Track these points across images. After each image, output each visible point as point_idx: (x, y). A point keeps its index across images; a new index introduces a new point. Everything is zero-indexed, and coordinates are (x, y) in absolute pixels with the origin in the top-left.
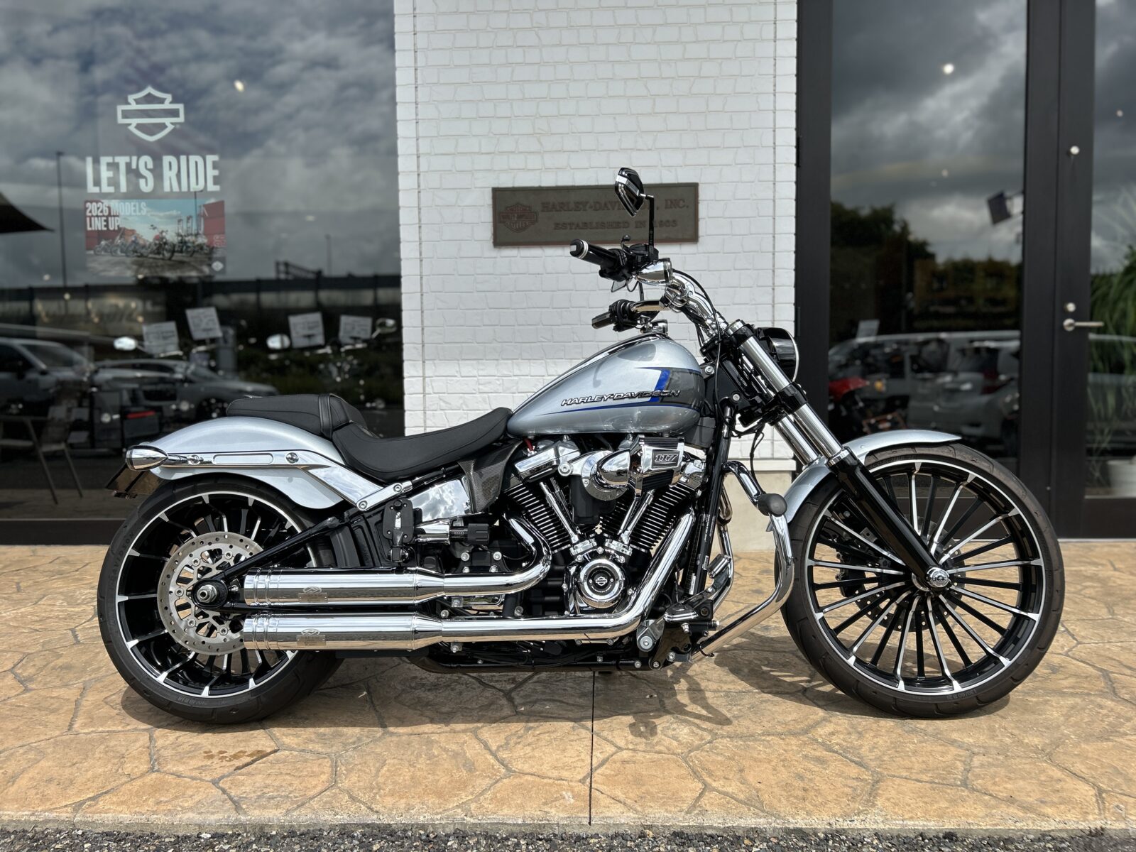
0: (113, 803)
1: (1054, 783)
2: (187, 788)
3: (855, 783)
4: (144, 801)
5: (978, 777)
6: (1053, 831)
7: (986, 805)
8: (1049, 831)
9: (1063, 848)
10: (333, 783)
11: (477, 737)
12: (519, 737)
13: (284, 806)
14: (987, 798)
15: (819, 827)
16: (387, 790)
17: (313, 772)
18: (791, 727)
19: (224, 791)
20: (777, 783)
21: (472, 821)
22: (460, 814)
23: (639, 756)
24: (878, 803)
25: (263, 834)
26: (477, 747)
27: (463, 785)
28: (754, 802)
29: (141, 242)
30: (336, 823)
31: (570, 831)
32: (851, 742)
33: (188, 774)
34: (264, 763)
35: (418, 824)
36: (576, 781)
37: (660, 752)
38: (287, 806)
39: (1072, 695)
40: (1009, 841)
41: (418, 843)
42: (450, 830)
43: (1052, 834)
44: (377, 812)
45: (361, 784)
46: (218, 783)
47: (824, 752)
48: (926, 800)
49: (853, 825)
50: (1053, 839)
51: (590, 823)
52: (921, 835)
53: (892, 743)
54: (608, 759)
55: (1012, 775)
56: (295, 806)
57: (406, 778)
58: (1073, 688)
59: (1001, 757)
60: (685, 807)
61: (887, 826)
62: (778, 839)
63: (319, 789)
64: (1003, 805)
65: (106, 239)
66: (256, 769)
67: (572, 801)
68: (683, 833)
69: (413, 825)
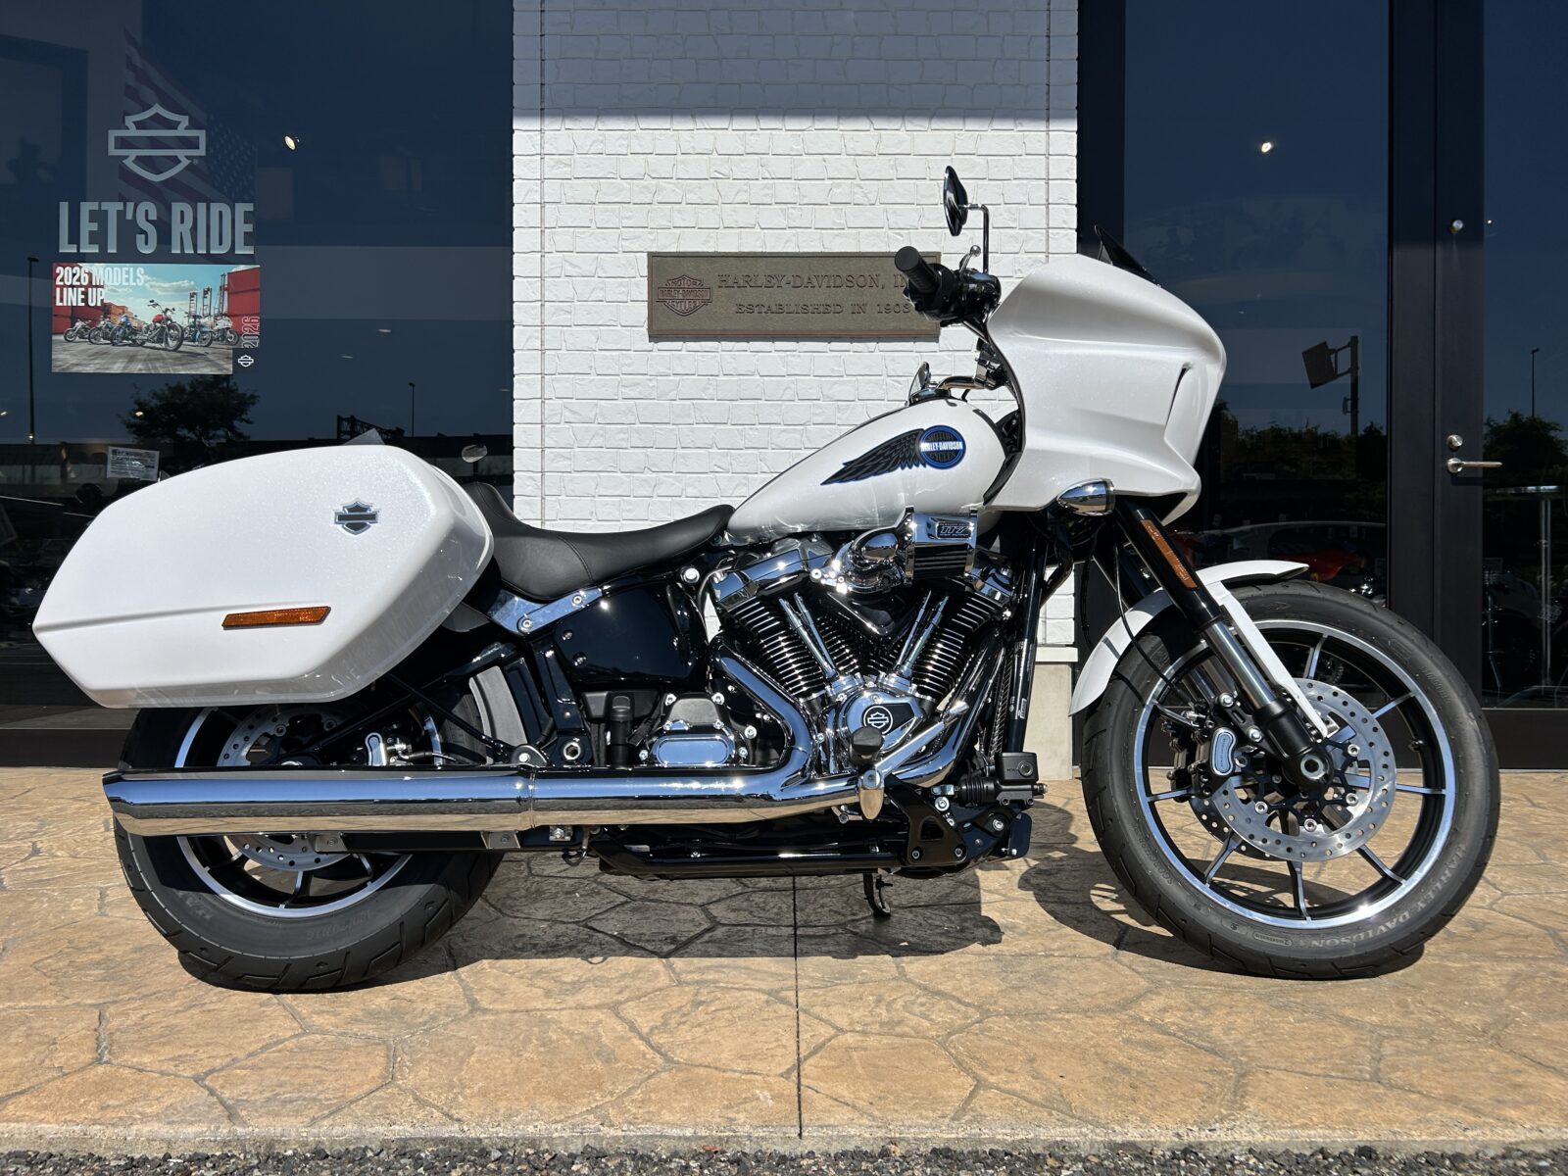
0: (31, 1108)
1: (1510, 1075)
2: (153, 1087)
3: (1210, 1077)
4: (80, 1106)
5: (1394, 1068)
6: (1523, 1142)
7: (1416, 1107)
8: (1517, 1143)
9: (1546, 1168)
10: (388, 1079)
11: (617, 1015)
12: (684, 1015)
13: (307, 1112)
14: (1414, 1096)
15: (1162, 1139)
16: (476, 1089)
17: (356, 1063)
18: (1101, 1002)
19: (212, 1093)
20: (1089, 1077)
21: (613, 1132)
22: (593, 1124)
23: (872, 1041)
24: (1250, 1104)
25: (271, 1157)
26: (619, 1028)
27: (597, 1082)
28: (1058, 1105)
29: (134, 324)
30: (391, 1137)
31: (768, 1147)
32: (1194, 1022)
33: (156, 1066)
34: (279, 1051)
35: (524, 1139)
36: (776, 1076)
37: (902, 1036)
38: (314, 1112)
39: (1510, 959)
40: (1457, 1159)
41: (524, 1167)
42: (576, 1147)
43: (1521, 1148)
44: (458, 1120)
45: (434, 1080)
46: (203, 1080)
47: (1156, 1035)
48: (1322, 1099)
49: (1214, 1136)
50: (1525, 1155)
51: (800, 1135)
52: (1322, 1151)
53: (1256, 1022)
54: (824, 1044)
55: (1446, 1066)
56: (326, 1112)
57: (507, 1071)
58: (1509, 950)
59: (1424, 1042)
60: (950, 1110)
61: (1268, 1138)
62: (1099, 1157)
63: (366, 1088)
64: (1441, 1107)
65: (83, 320)
66: (266, 1059)
67: (771, 1102)
68: (948, 1150)
69: (516, 1140)
